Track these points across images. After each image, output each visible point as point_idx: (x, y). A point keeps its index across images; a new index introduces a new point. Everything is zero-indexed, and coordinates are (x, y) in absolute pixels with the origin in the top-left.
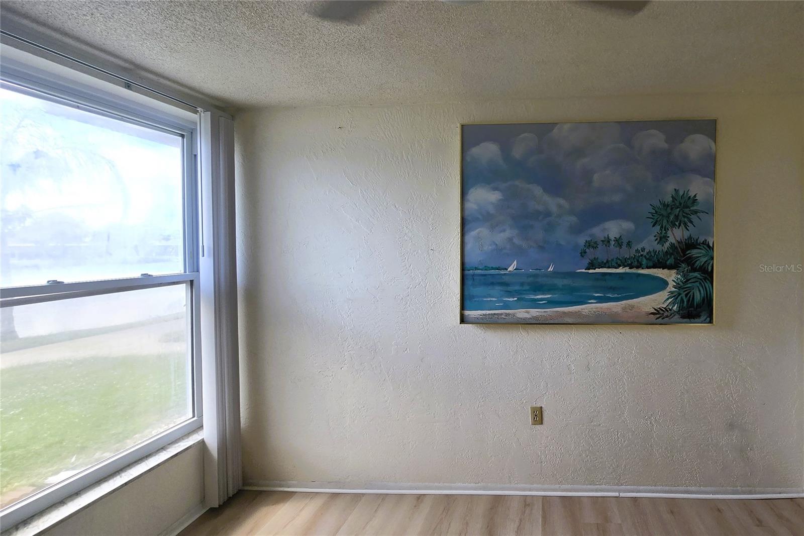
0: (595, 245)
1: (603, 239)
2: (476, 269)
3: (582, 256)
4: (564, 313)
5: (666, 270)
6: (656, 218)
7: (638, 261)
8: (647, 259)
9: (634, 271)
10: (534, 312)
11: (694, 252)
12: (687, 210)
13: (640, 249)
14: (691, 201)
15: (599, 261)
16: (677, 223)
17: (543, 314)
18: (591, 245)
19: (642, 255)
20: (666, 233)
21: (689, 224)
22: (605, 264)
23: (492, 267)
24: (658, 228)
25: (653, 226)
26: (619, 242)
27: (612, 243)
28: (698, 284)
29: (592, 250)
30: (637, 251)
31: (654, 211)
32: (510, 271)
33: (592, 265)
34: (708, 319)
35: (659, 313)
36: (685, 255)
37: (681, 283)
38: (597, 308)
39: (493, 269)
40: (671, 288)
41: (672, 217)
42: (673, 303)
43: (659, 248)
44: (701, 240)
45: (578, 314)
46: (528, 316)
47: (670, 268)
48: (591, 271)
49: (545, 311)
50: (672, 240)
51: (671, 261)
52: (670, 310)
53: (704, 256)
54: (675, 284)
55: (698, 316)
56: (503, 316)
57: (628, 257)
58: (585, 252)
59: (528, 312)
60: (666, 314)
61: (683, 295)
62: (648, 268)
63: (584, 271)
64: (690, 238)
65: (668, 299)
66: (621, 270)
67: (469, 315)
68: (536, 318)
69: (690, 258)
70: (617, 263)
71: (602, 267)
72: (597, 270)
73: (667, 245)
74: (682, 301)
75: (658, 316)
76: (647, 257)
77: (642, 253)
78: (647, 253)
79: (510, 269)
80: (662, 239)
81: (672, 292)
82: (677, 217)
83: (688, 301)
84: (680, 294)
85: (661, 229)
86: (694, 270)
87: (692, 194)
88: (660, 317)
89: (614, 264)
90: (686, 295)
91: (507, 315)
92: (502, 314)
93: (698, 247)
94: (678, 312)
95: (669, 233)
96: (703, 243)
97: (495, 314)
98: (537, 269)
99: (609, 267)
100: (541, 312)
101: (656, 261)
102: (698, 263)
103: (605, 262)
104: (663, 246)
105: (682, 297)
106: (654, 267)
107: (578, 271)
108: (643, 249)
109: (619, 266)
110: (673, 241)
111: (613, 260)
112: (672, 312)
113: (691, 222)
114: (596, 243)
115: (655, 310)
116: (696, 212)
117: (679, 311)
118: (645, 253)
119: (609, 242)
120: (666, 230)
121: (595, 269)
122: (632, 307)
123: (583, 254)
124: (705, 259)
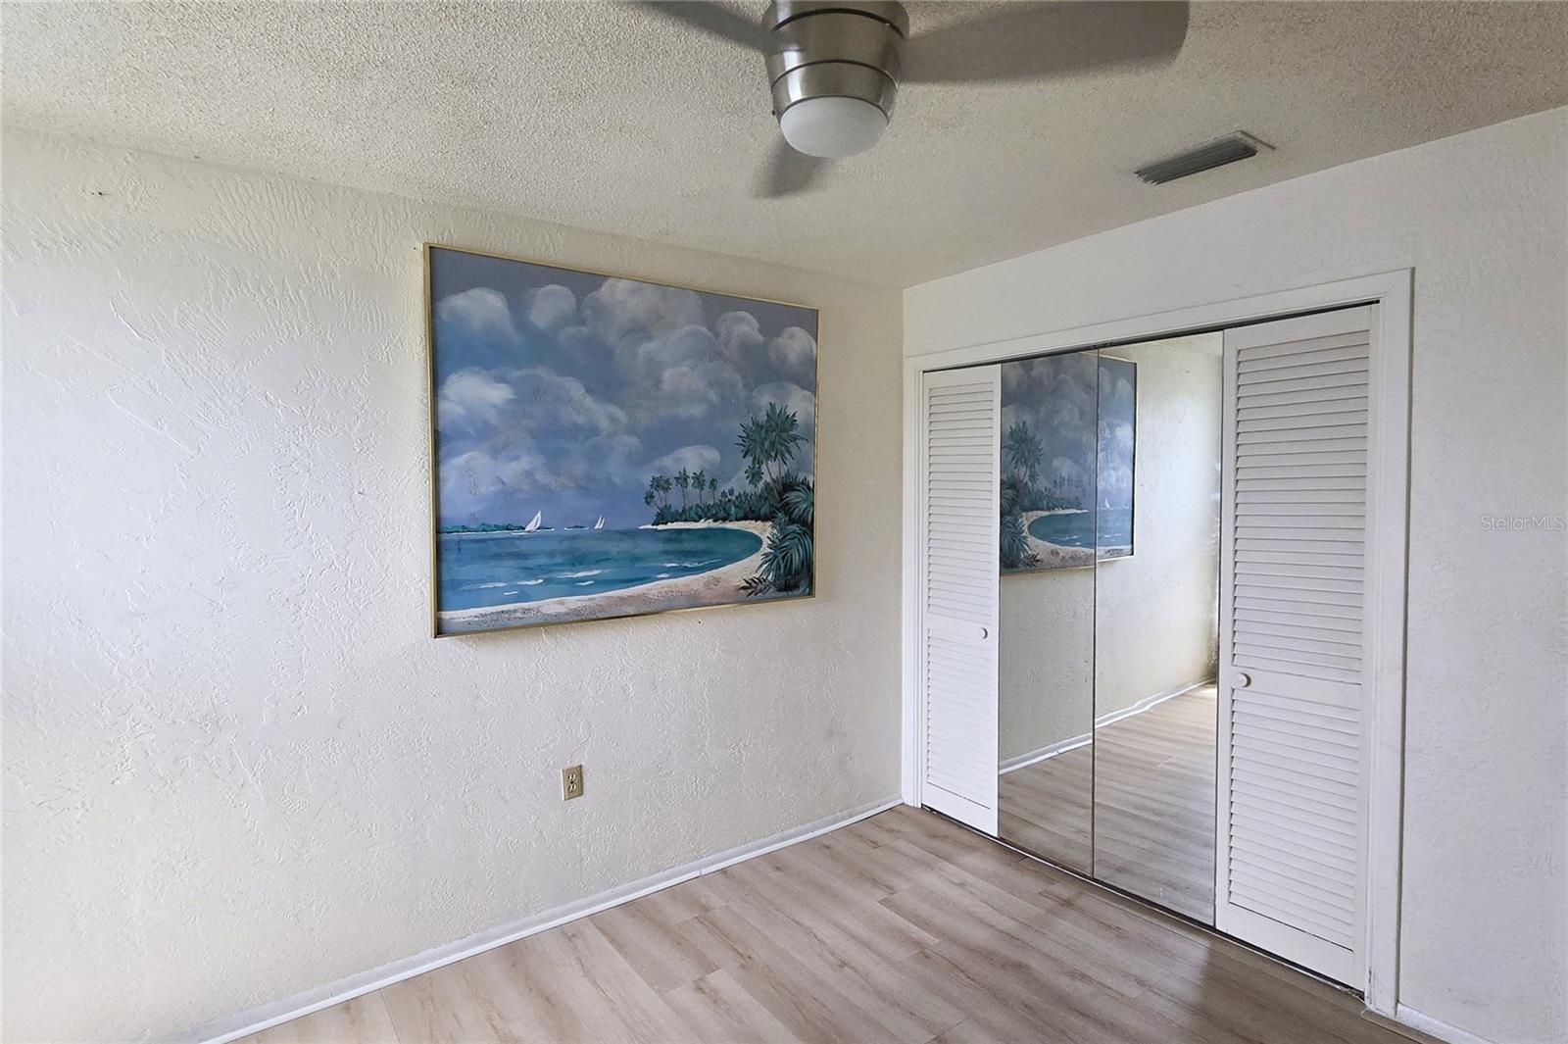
0: (666, 485)
1: (678, 476)
2: (465, 529)
3: (648, 503)
4: (621, 599)
5: (759, 522)
6: (747, 444)
7: (725, 509)
8: (736, 507)
9: (719, 525)
10: (574, 602)
11: (792, 496)
12: (784, 435)
13: (727, 491)
14: (788, 423)
15: (672, 510)
16: (773, 454)
17: (588, 603)
18: (660, 484)
19: (729, 500)
20: (759, 468)
21: (787, 455)
22: (681, 515)
23: (496, 526)
24: (750, 459)
25: (744, 457)
26: (699, 479)
27: (690, 481)
28: (796, 540)
29: (662, 492)
30: (724, 494)
31: (744, 435)
32: (529, 532)
33: (662, 518)
34: (808, 590)
35: (751, 587)
36: (782, 500)
37: (777, 541)
38: (669, 586)
39: (498, 528)
40: (765, 549)
41: (767, 445)
42: (768, 571)
43: (750, 489)
44: (801, 478)
45: (642, 598)
46: (562, 609)
47: (765, 519)
48: (661, 527)
49: (590, 599)
50: (766, 478)
51: (765, 510)
52: (765, 581)
53: (804, 500)
54: (770, 542)
55: (797, 586)
56: (519, 615)
57: (712, 503)
58: (652, 497)
59: (562, 603)
60: (760, 586)
61: (780, 558)
62: (738, 520)
63: (650, 527)
64: (788, 474)
65: (762, 565)
66: (702, 524)
67: (452, 618)
68: (577, 612)
69: (787, 504)
70: (696, 514)
71: (676, 521)
72: (670, 526)
73: (761, 485)
74: (778, 564)
75: (750, 591)
76: (737, 503)
77: (730, 497)
78: (737, 498)
79: (531, 527)
80: (755, 476)
81: (767, 555)
82: (773, 444)
83: (785, 566)
84: (776, 557)
85: (753, 462)
86: (792, 521)
87: (790, 412)
88: (752, 592)
89: (692, 514)
90: (783, 558)
91: (525, 611)
92: (515, 611)
93: (797, 488)
94: (773, 583)
95: (764, 468)
96: (802, 483)
97: (503, 612)
98: (577, 527)
99: (686, 520)
100: (584, 600)
101: (748, 510)
102: (796, 511)
103: (680, 511)
104: (756, 486)
105: (778, 562)
106: (745, 518)
107: (642, 527)
108: (731, 492)
109: (701, 518)
110: (769, 480)
111: (691, 508)
112: (767, 583)
113: (790, 453)
114: (667, 481)
115: (747, 582)
116: (795, 439)
117: (775, 581)
118: (734, 498)
119: (685, 480)
120: (760, 463)
121: (666, 524)
122: (718, 580)
123: (649, 497)
124: (805, 506)
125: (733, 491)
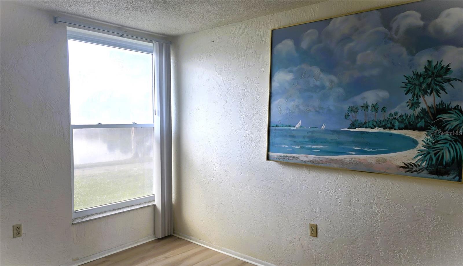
0: (356, 110)
1: (362, 105)
2: (277, 126)
3: (346, 118)
4: (332, 160)
5: (416, 132)
6: (408, 87)
7: (391, 123)
8: (399, 122)
9: (387, 131)
10: (311, 157)
11: (445, 117)
12: (439, 79)
13: (393, 113)
14: (443, 71)
15: (359, 122)
16: (429, 91)
17: (317, 159)
18: (354, 110)
20: (418, 100)
21: (441, 91)
22: (364, 125)
23: (286, 125)
24: (410, 95)
25: (406, 94)
26: (375, 107)
27: (370, 108)
28: (448, 145)
29: (353, 114)
30: (391, 115)
31: (407, 81)
32: (296, 128)
33: (353, 126)
34: (457, 178)
35: (408, 167)
36: (435, 119)
37: (430, 144)
38: (355, 158)
40: (420, 146)
41: (424, 86)
42: (422, 160)
44: (453, 105)
45: (341, 162)
46: (307, 159)
47: (421, 129)
48: (352, 130)
49: (318, 157)
50: (423, 105)
51: (421, 124)
52: (419, 166)
53: (456, 120)
54: (425, 144)
55: (447, 173)
56: (291, 158)
57: (382, 120)
58: (348, 115)
59: (307, 157)
60: (415, 168)
61: (432, 154)
62: (400, 129)
63: (347, 129)
64: (442, 103)
65: (417, 156)
66: (376, 130)
67: (272, 155)
68: (312, 161)
69: (441, 121)
70: (373, 124)
71: (361, 127)
72: (357, 130)
73: (418, 110)
74: (431, 159)
75: (407, 170)
76: (400, 120)
77: (395, 117)
78: (400, 117)
79: (297, 126)
80: (414, 105)
81: (421, 151)
82: (429, 85)
83: (437, 159)
84: (429, 153)
85: (413, 97)
87: (445, 64)
88: (410, 170)
89: (370, 125)
90: (435, 154)
91: (294, 157)
93: (450, 112)
94: (427, 169)
95: (421, 100)
96: (455, 108)
97: (287, 156)
98: (314, 127)
99: (366, 128)
100: (316, 158)
101: (408, 124)
102: (448, 126)
103: (363, 123)
104: (414, 110)
105: (431, 156)
106: (406, 128)
107: (343, 129)
108: (396, 114)
109: (375, 127)
110: (425, 107)
111: (369, 122)
112: (421, 167)
113: (443, 89)
114: (356, 108)
115: (405, 164)
116: (448, 80)
117: (428, 167)
118: (397, 117)
119: (367, 107)
120: (418, 97)
121: (355, 128)
122: (384, 160)
124: (456, 123)
125: (397, 113)
